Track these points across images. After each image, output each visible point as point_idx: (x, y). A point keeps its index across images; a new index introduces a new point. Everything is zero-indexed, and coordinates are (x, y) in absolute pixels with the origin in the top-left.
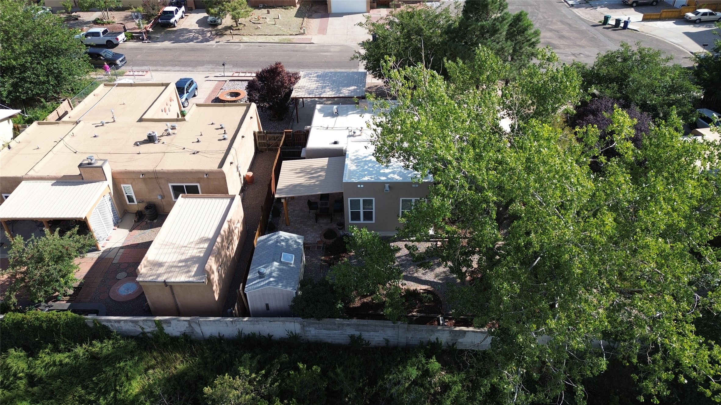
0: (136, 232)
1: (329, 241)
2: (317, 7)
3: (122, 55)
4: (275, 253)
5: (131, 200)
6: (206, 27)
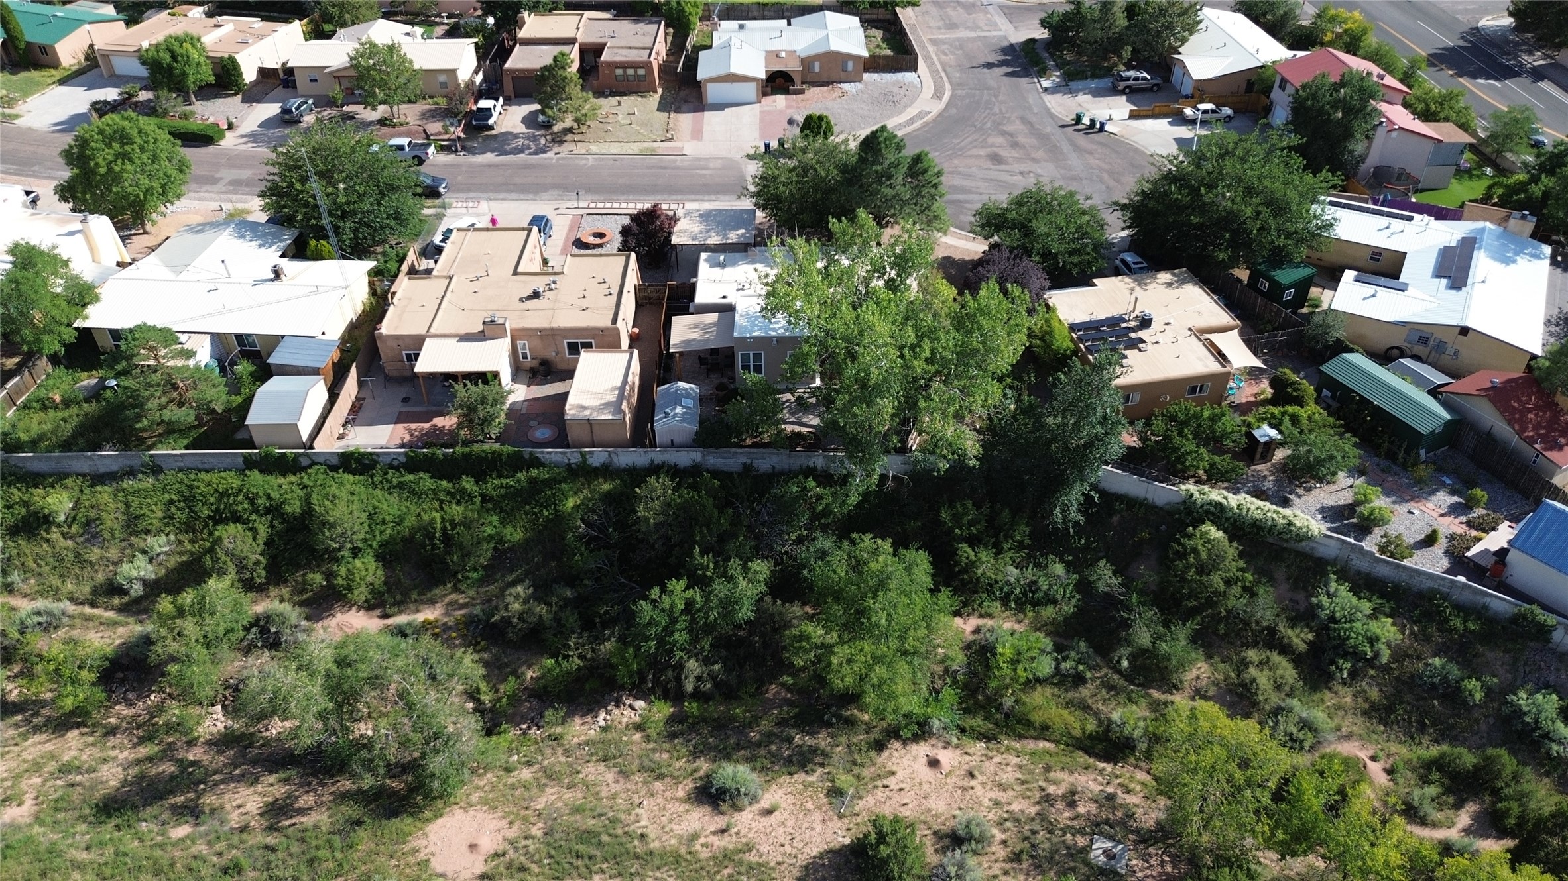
1: (722, 394)
2: (687, 91)
4: (677, 399)
5: (525, 357)
6: (538, 130)
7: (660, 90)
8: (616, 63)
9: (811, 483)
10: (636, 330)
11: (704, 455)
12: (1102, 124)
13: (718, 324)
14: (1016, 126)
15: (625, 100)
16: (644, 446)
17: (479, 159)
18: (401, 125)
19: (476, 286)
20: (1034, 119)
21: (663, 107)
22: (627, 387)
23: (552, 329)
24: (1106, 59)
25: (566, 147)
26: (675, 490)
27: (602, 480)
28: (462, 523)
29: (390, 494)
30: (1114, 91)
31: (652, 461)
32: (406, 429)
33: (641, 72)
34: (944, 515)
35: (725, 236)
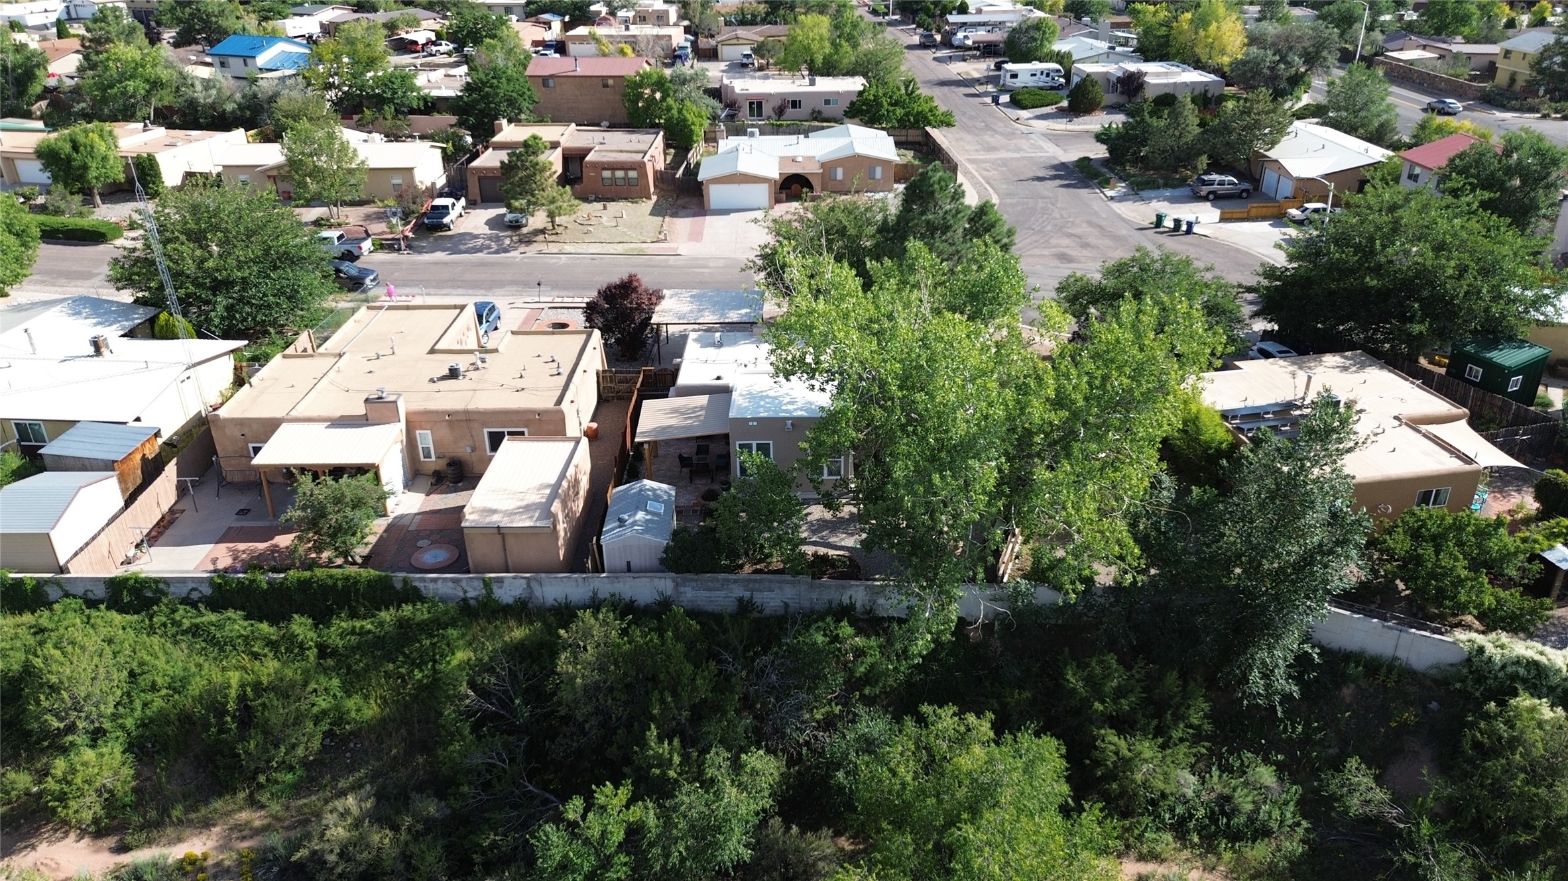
0: (434, 497)
1: (710, 504)
2: (687, 200)
3: (372, 272)
4: (640, 502)
5: (428, 455)
6: (502, 230)
7: (654, 198)
8: (603, 163)
9: (846, 629)
10: (595, 425)
11: (677, 585)
12: (1190, 225)
13: (707, 408)
14: (1083, 229)
15: (610, 205)
16: (583, 570)
17: (426, 257)
18: (339, 225)
19: (372, 366)
20: (1103, 223)
21: (656, 211)
22: (565, 484)
23: (467, 412)
24: (1177, 172)
25: (532, 249)
26: (624, 632)
27: (512, 623)
28: (272, 687)
29: (176, 643)
30: (1197, 198)
31: (595, 594)
32: (229, 550)
33: (633, 174)
34: (1073, 679)
35: (723, 315)
